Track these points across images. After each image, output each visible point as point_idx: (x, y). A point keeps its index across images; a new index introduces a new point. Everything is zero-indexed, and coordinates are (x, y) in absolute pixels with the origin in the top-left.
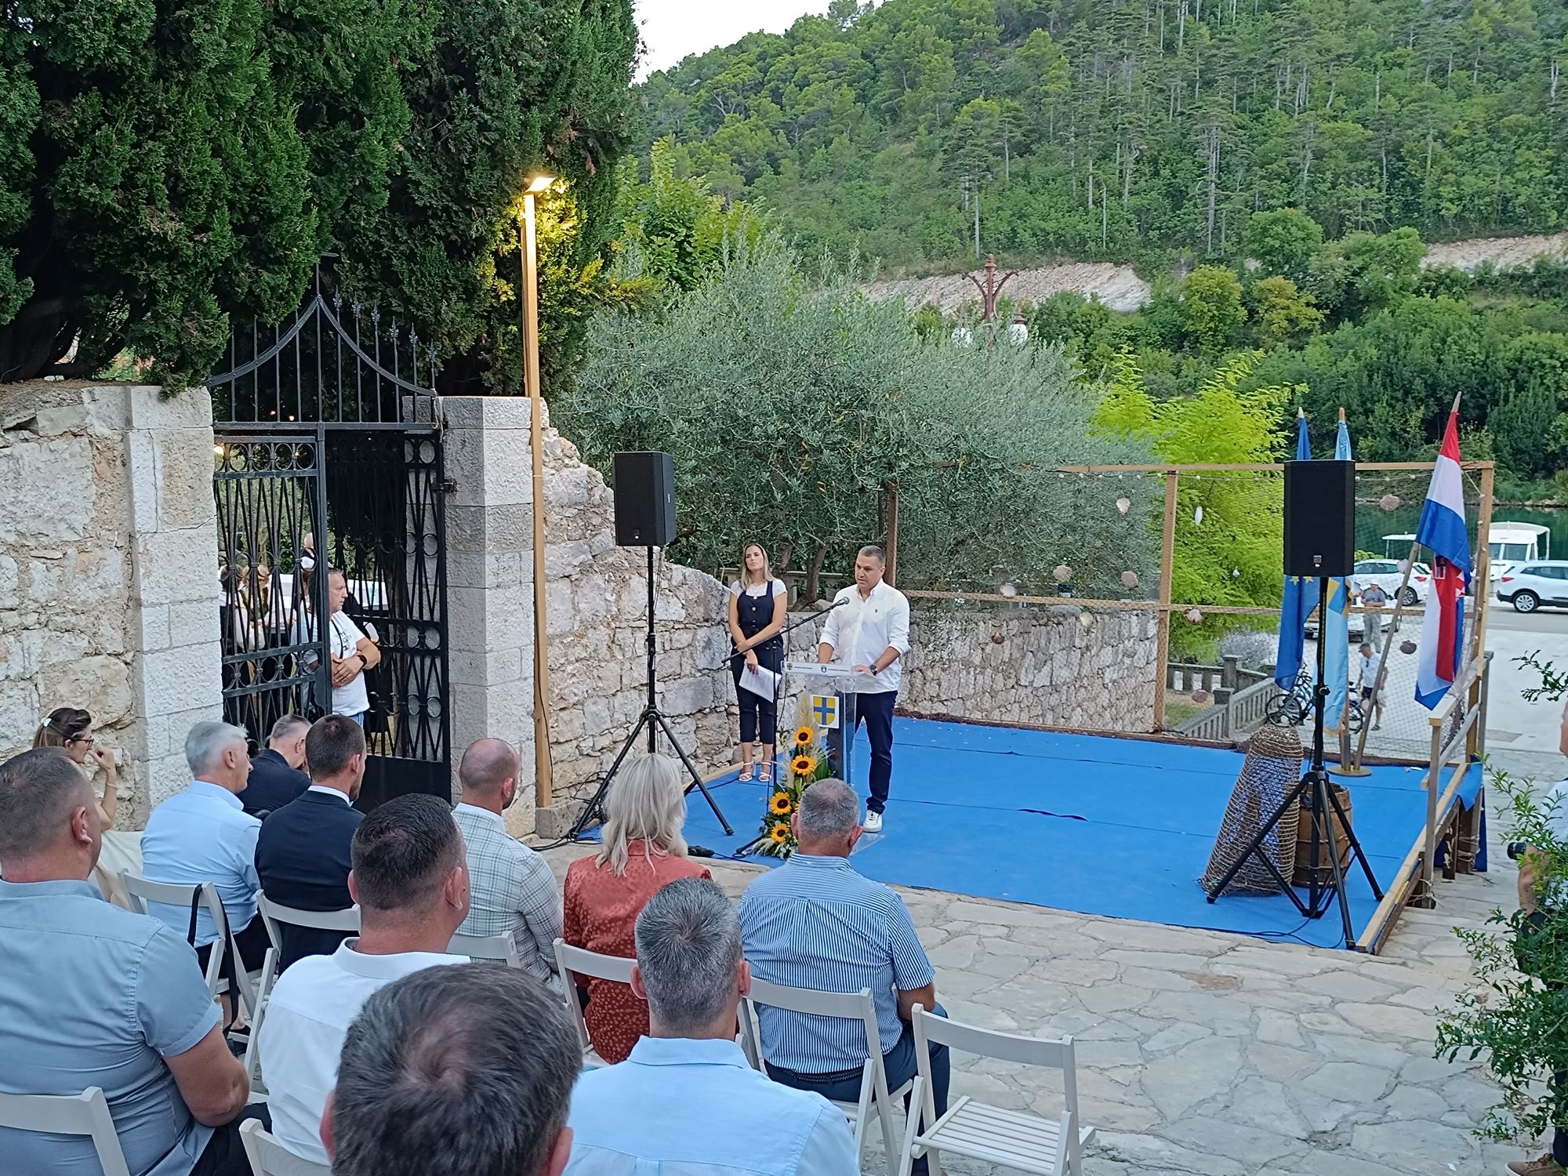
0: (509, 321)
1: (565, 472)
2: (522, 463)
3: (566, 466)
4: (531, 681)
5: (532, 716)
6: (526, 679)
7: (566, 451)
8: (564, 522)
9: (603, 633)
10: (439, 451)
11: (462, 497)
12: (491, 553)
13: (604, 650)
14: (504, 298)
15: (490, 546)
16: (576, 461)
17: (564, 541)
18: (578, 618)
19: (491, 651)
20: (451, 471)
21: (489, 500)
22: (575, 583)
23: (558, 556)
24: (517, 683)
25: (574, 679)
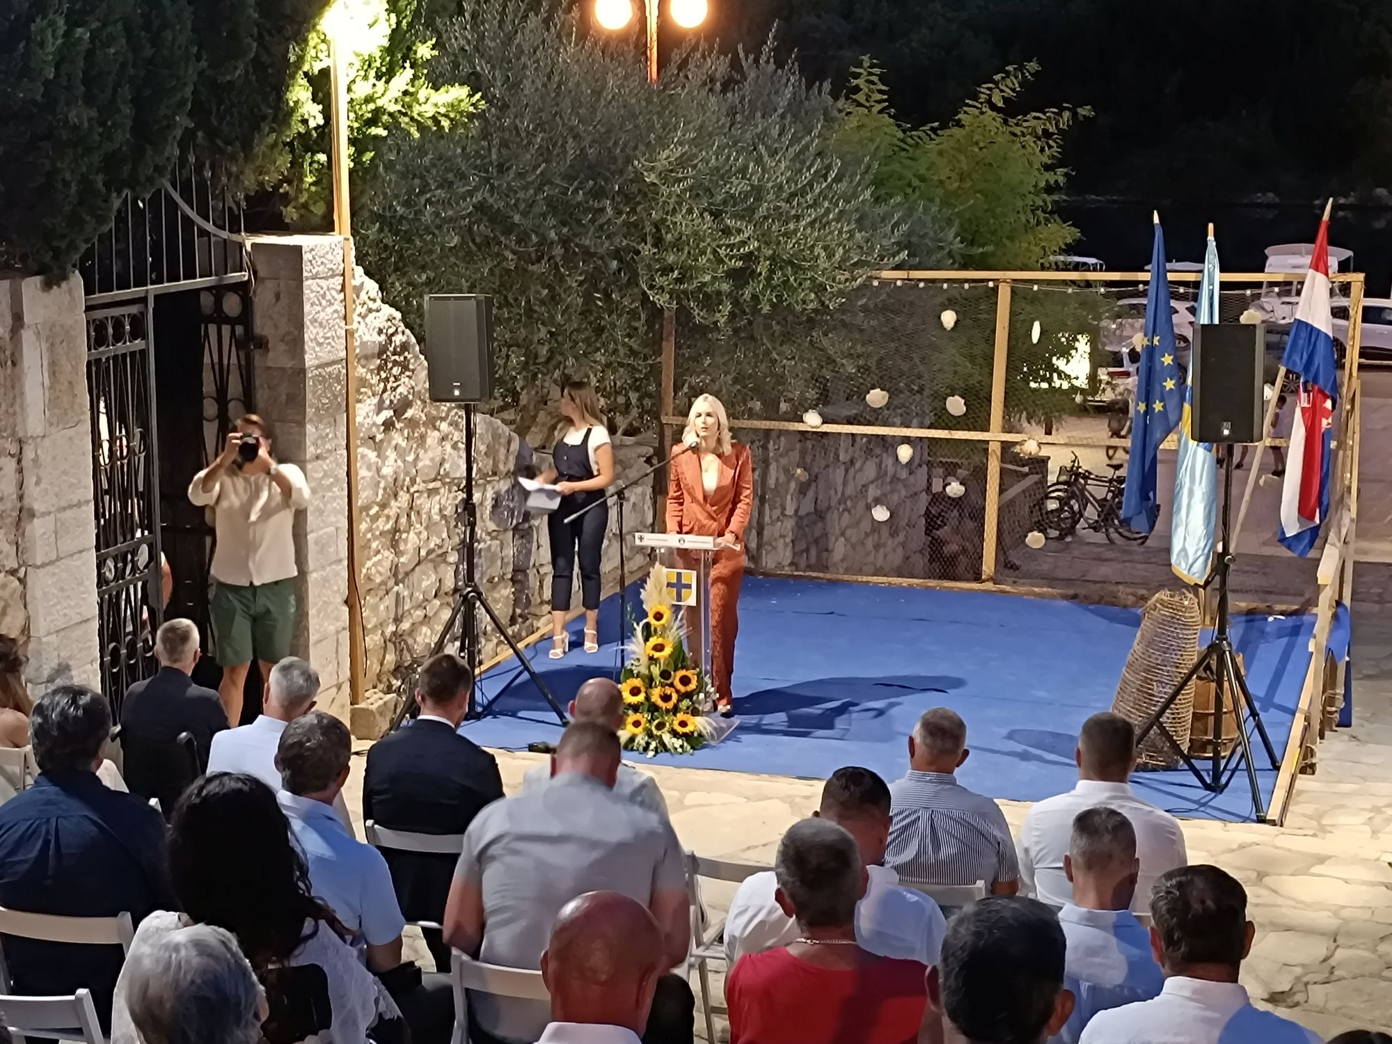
0: (315, 147)
1: (372, 316)
2: (336, 315)
3: (370, 310)
4: (346, 563)
5: (346, 602)
6: (340, 561)
7: (370, 294)
8: (369, 376)
9: (404, 498)
10: (247, 303)
11: (276, 357)
12: (311, 420)
13: (403, 520)
14: (312, 124)
15: (310, 411)
16: (379, 302)
17: (369, 397)
18: (382, 485)
19: (312, 532)
20: (261, 326)
21: (310, 360)
22: (378, 447)
23: (366, 413)
24: (334, 567)
25: (379, 557)
